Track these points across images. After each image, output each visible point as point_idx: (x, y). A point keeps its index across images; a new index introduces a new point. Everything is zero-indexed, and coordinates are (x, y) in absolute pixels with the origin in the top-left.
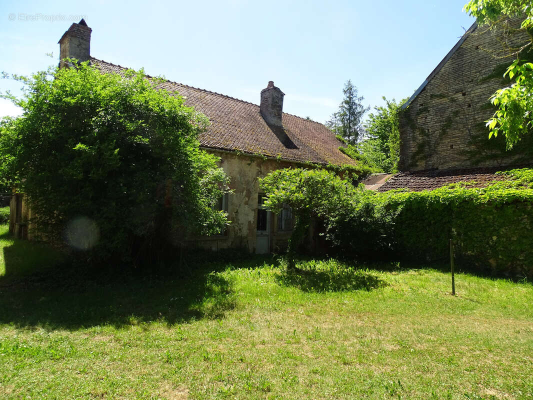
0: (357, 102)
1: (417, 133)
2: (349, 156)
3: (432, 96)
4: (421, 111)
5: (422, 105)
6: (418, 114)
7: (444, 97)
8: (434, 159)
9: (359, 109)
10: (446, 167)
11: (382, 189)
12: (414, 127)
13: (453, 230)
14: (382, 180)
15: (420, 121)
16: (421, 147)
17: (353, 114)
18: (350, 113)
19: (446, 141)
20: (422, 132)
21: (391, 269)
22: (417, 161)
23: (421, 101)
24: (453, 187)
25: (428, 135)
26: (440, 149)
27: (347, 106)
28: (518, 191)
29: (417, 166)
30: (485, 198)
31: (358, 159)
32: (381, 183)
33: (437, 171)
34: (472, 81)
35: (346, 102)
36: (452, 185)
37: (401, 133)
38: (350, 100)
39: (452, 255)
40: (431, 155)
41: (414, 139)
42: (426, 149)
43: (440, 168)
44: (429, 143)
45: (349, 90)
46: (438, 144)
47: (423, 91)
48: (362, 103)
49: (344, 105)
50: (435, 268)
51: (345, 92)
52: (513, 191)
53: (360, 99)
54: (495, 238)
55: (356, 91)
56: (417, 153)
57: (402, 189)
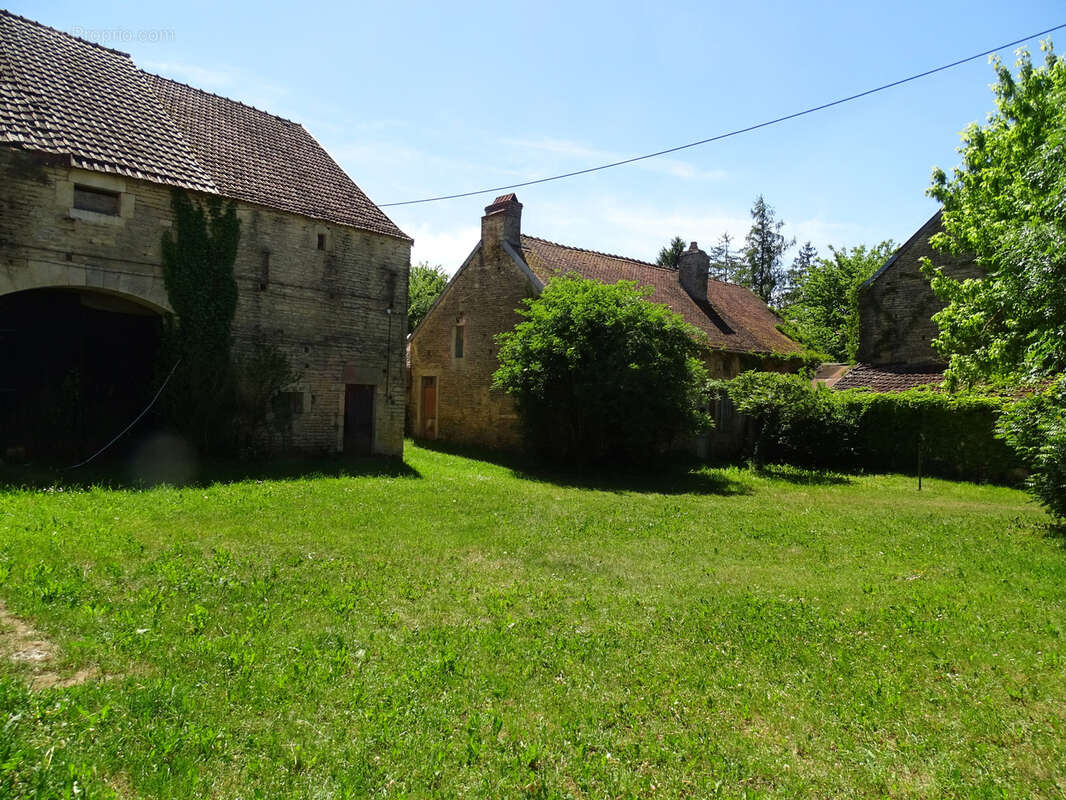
0: (774, 230)
1: (882, 317)
2: (789, 337)
3: (903, 275)
4: (887, 292)
5: (888, 284)
6: (884, 295)
7: (917, 278)
8: (902, 351)
9: (777, 243)
10: (916, 361)
11: (841, 386)
12: (878, 310)
13: (922, 435)
14: (837, 374)
15: (886, 303)
16: (887, 334)
17: (768, 250)
18: (763, 249)
19: (918, 331)
20: (889, 317)
21: (856, 474)
22: (881, 351)
23: (888, 278)
24: (923, 389)
25: (895, 322)
26: (909, 339)
27: (757, 237)
28: (986, 399)
29: (880, 357)
30: (954, 404)
31: (800, 341)
32: (836, 378)
33: (905, 366)
34: (950, 263)
35: (757, 231)
36: (923, 386)
37: (862, 315)
38: (763, 228)
39: (920, 462)
40: (898, 346)
41: (878, 324)
42: (893, 337)
43: (909, 362)
44: (896, 331)
45: (761, 212)
46: (907, 333)
47: (891, 266)
48: (782, 232)
49: (753, 235)
50: (901, 473)
51: (755, 215)
52: (983, 399)
53: (779, 226)
54: (963, 444)
55: (772, 213)
56: (881, 342)
57: (865, 388)
